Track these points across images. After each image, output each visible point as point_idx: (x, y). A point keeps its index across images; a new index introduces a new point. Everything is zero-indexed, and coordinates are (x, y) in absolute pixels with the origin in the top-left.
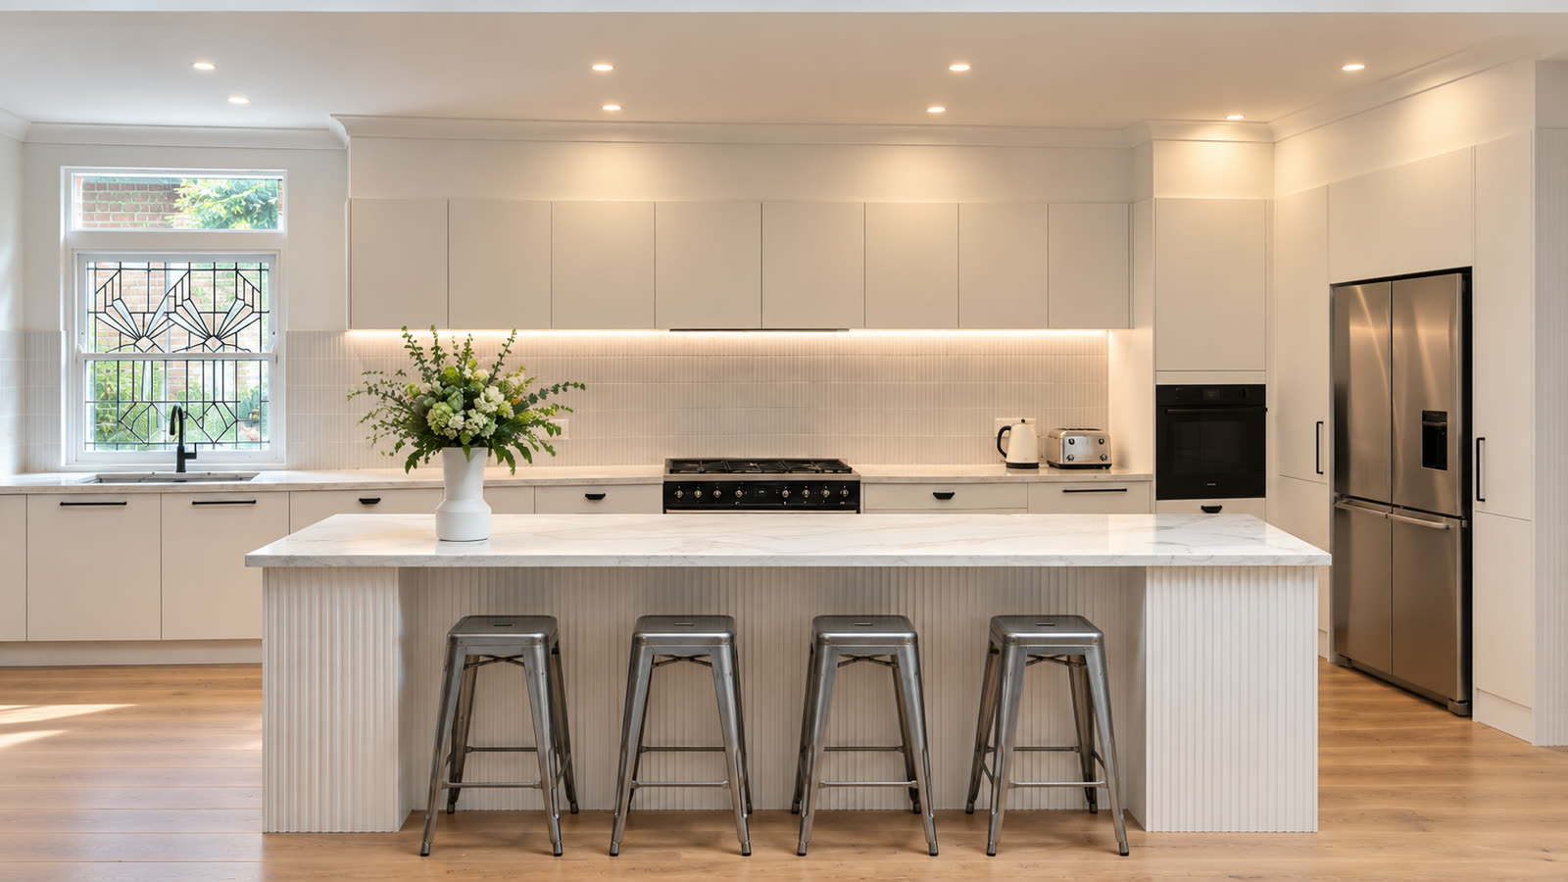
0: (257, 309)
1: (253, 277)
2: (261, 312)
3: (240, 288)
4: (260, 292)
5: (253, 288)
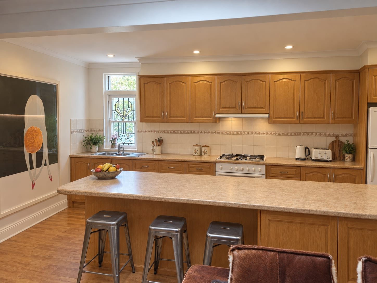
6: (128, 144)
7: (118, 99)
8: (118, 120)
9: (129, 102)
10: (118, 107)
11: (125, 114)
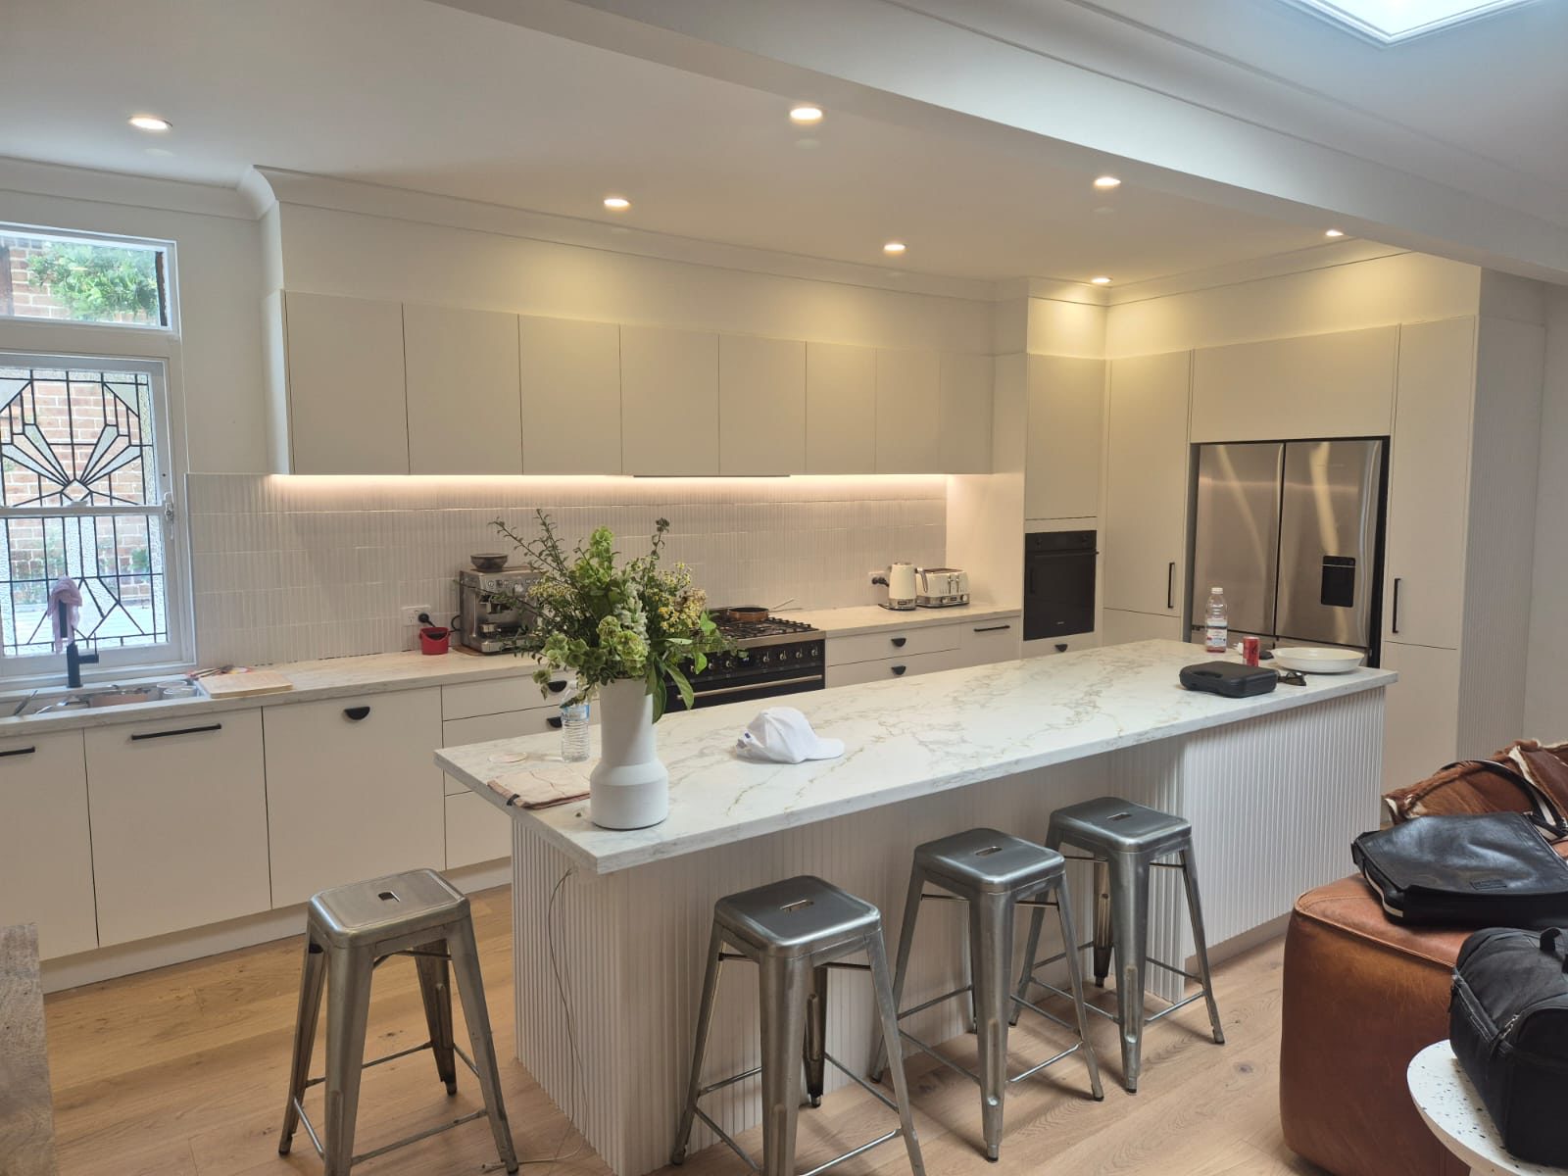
0: (135, 441)
1: (127, 393)
2: (141, 446)
3: (110, 409)
4: (138, 416)
5: (128, 408)
6: (122, 638)
7: (26, 374)
8: (36, 505)
9: (109, 397)
10: (29, 419)
11: (81, 461)
